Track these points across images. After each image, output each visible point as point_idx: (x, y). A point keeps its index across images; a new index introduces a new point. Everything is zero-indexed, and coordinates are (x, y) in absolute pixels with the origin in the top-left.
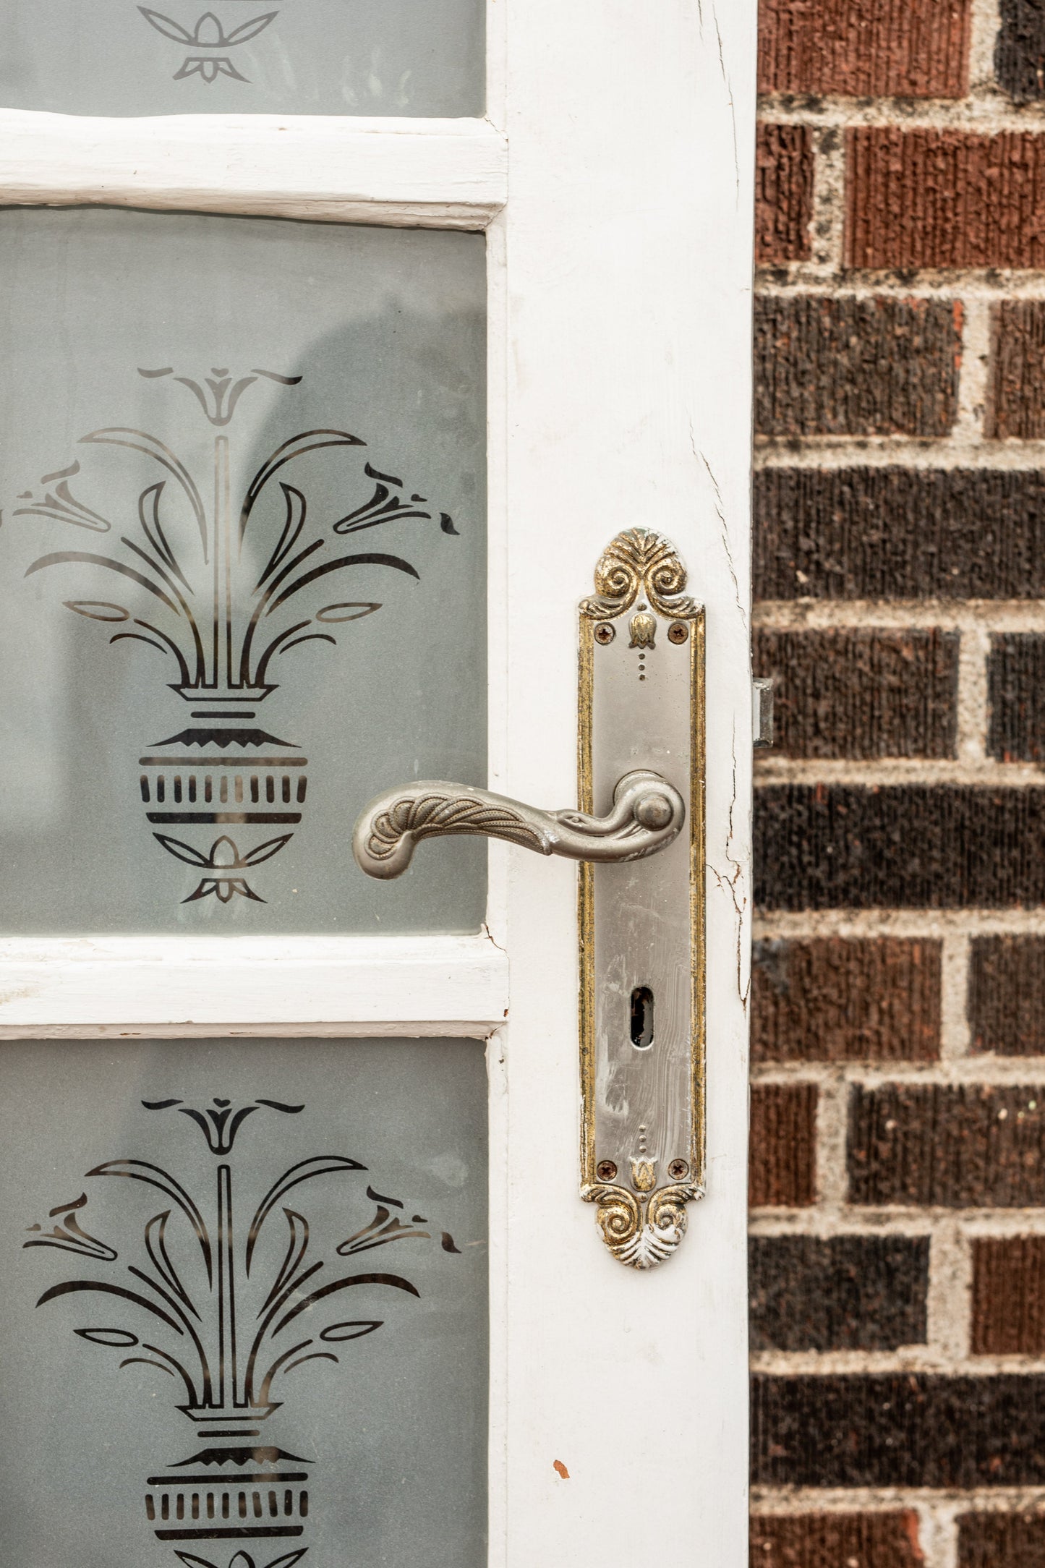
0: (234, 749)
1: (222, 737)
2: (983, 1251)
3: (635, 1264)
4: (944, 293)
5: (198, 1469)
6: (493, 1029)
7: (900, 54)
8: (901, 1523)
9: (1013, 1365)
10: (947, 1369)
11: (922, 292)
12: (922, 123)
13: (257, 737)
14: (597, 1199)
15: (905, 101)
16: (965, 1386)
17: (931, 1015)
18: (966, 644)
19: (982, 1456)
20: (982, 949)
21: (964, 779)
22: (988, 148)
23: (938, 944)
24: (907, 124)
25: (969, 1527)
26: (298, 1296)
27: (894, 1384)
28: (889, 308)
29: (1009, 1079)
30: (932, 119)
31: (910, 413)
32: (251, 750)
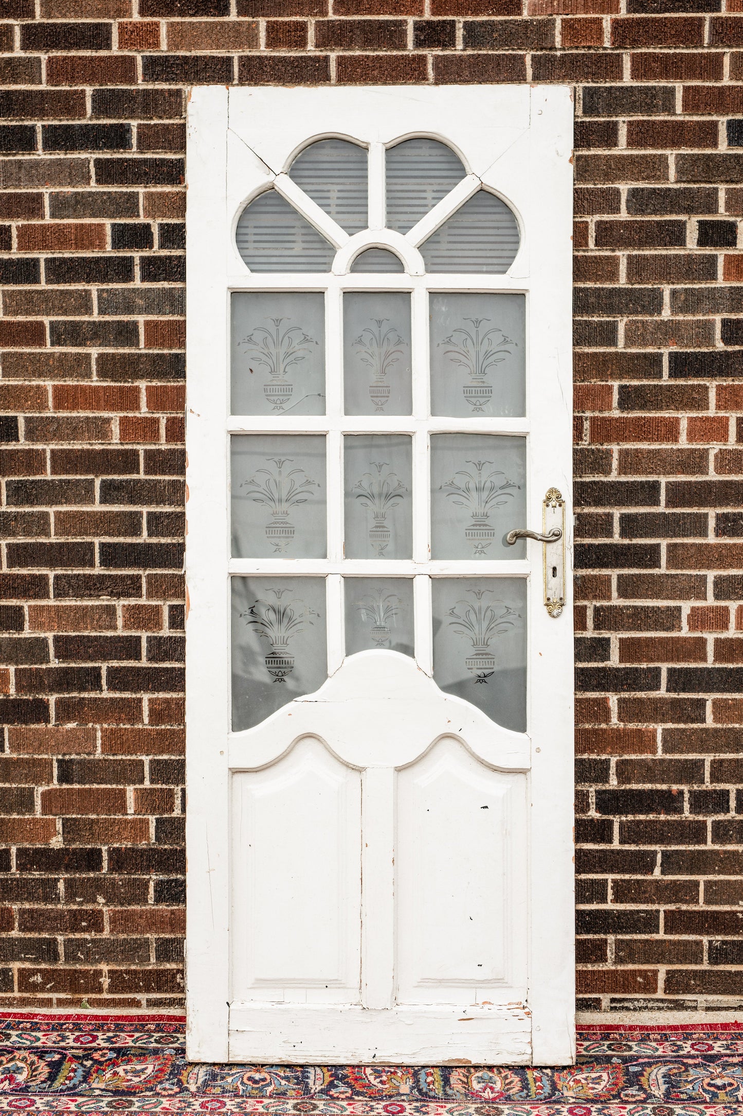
0: (482, 527)
1: (480, 525)
2: (621, 640)
3: (553, 617)
4: (609, 447)
5: (475, 657)
6: (528, 575)
7: (600, 403)
8: (605, 700)
9: (628, 665)
10: (615, 666)
11: (605, 447)
12: (604, 415)
13: (486, 525)
14: (547, 605)
15: (601, 411)
16: (618, 670)
17: (609, 590)
18: (615, 515)
19: (622, 685)
20: (620, 577)
21: (615, 542)
22: (617, 420)
23: (611, 576)
24: (601, 415)
25: (619, 700)
26: (493, 625)
27: (604, 669)
28: (598, 450)
29: (626, 604)
30: (606, 414)
31: (603, 470)
32: (485, 528)
